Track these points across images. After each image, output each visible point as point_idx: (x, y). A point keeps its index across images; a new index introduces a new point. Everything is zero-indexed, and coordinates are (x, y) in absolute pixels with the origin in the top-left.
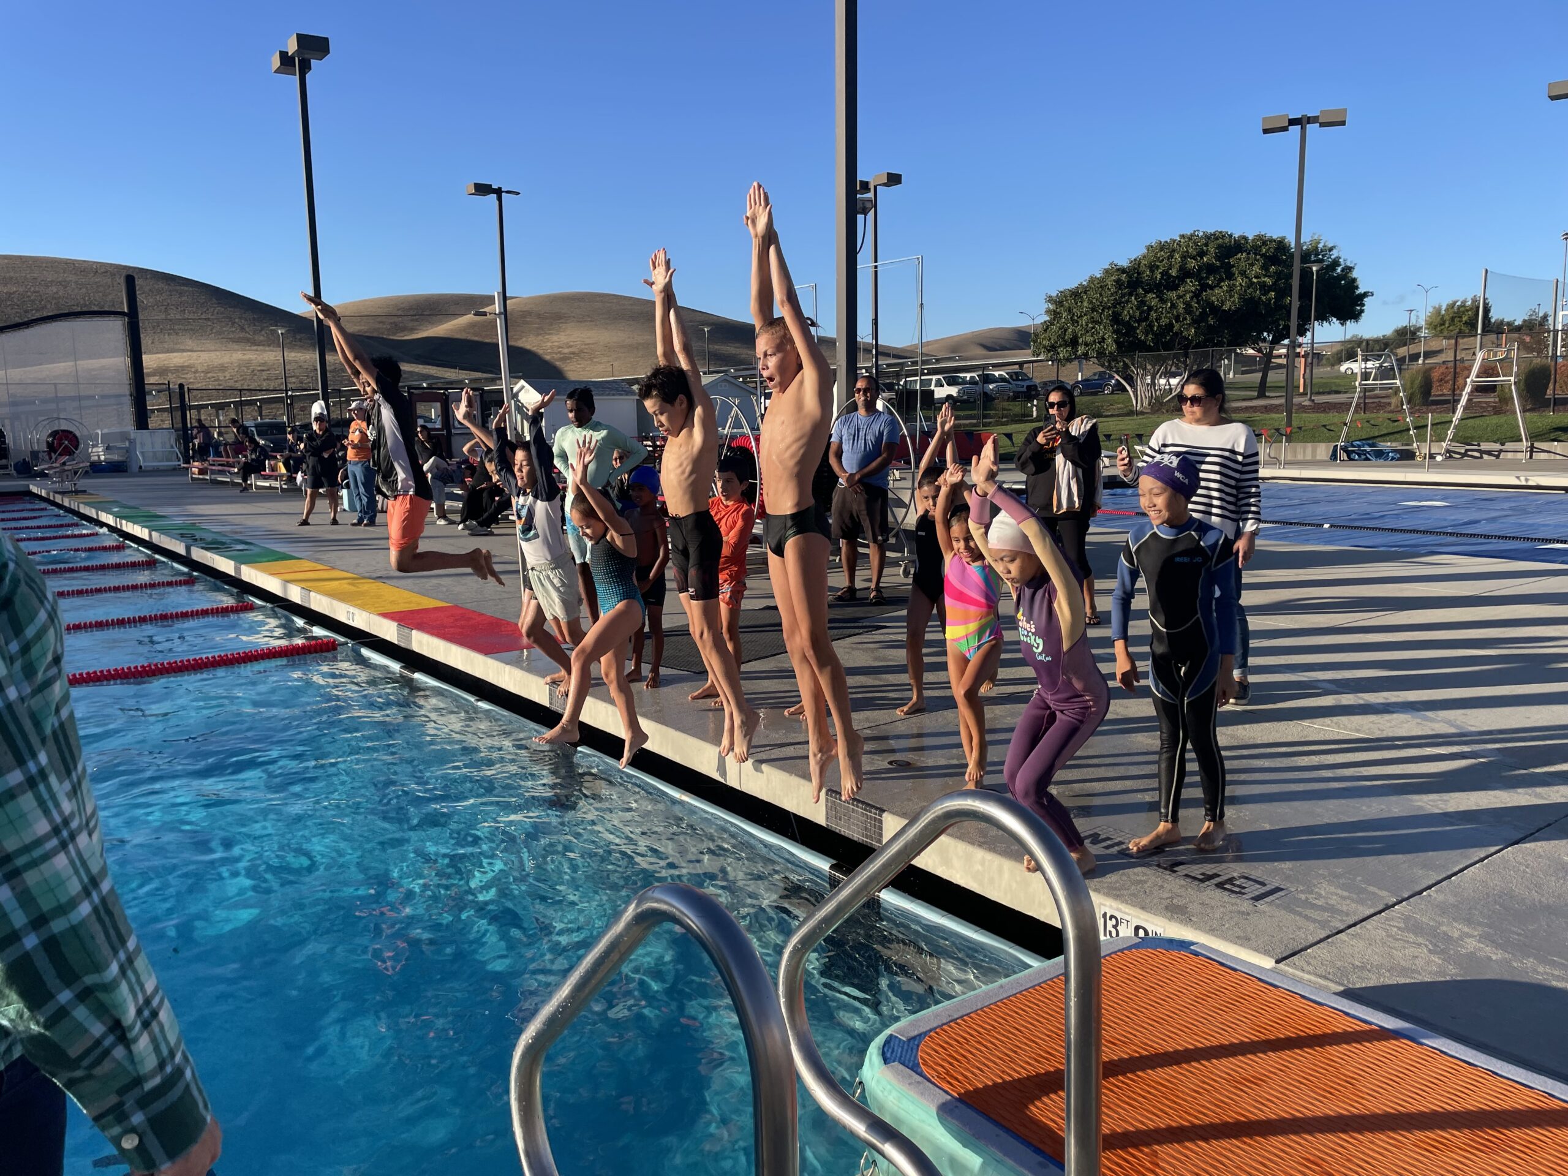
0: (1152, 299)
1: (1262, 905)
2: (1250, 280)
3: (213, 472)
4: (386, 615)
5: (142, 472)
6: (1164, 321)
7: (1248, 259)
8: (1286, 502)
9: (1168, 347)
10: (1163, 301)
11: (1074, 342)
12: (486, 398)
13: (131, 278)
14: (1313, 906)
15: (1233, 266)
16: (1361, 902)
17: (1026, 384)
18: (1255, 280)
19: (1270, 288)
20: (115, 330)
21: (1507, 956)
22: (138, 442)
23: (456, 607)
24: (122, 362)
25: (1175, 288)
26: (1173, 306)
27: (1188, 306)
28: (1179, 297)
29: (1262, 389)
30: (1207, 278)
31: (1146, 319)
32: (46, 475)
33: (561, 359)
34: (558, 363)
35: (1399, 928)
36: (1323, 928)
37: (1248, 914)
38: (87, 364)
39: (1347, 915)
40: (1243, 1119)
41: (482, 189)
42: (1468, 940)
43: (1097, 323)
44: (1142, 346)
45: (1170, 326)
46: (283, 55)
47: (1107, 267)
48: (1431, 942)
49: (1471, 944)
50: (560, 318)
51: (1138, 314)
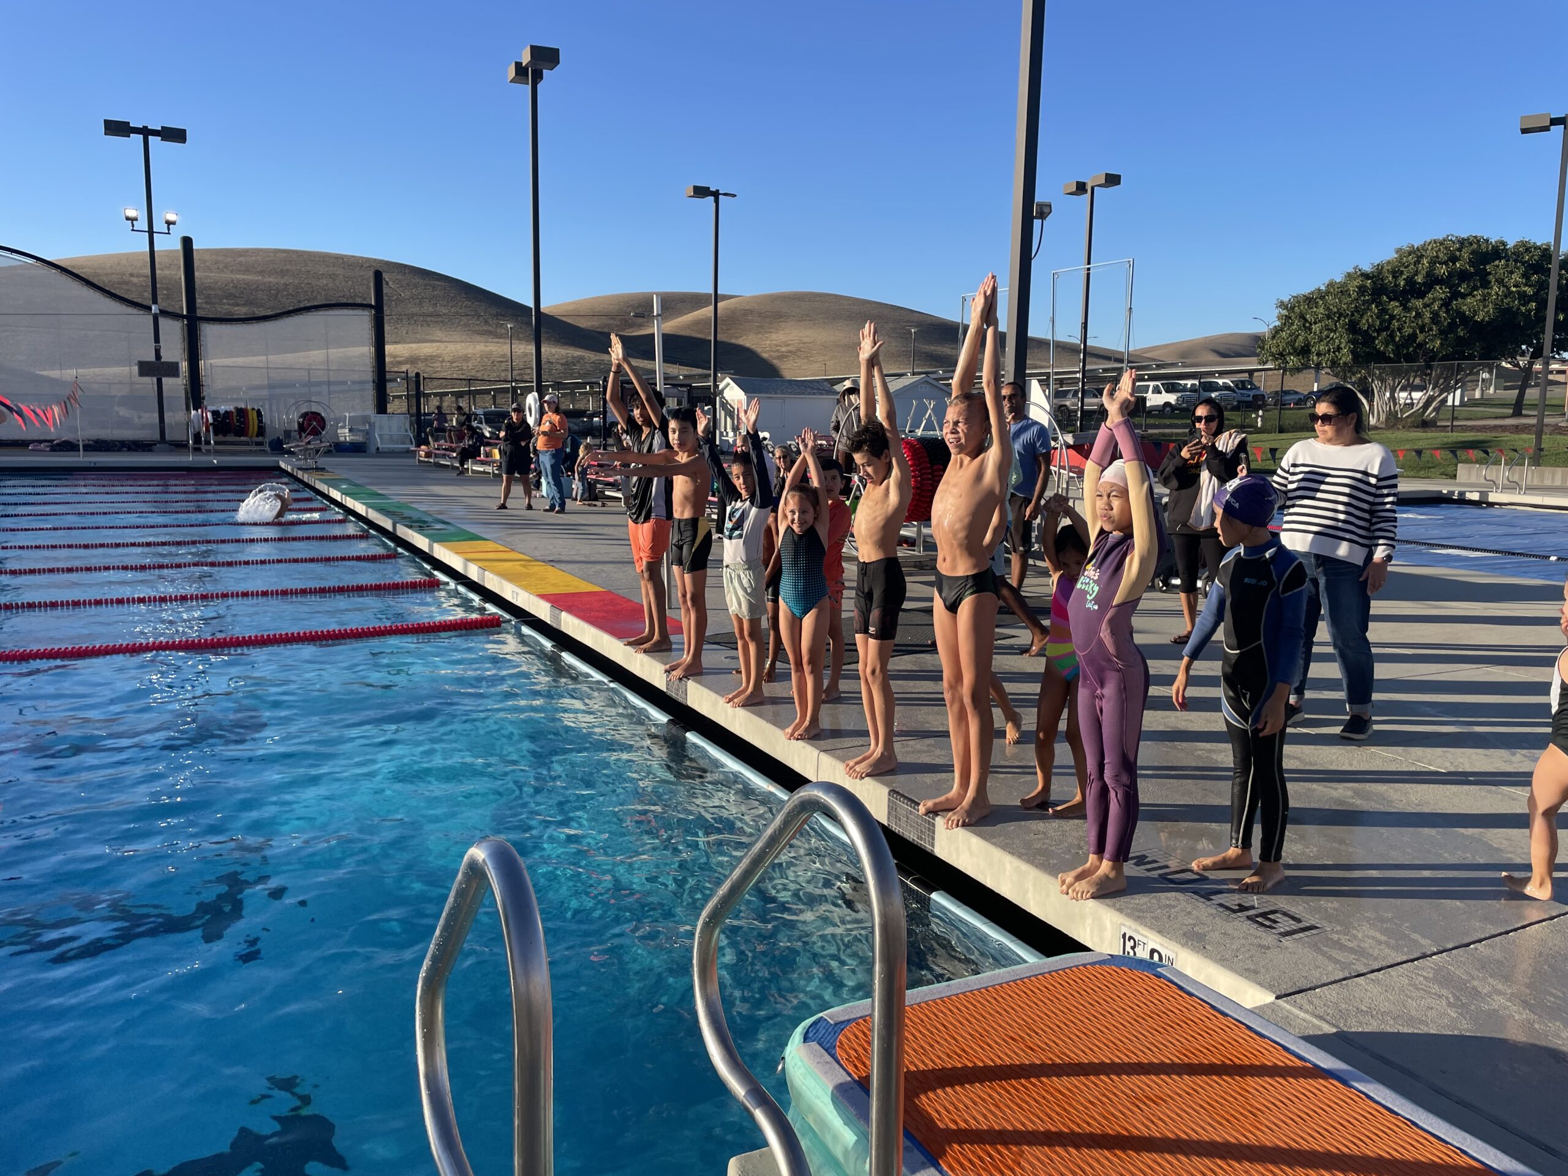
0: (1395, 307)
1: (1287, 942)
2: (1508, 289)
3: (436, 456)
4: (543, 597)
5: (379, 453)
6: (1407, 331)
7: (1507, 266)
8: (1518, 530)
9: (1409, 358)
10: (1406, 309)
11: (1305, 351)
12: (695, 394)
13: (379, 274)
14: (1342, 947)
15: (1490, 273)
16: (1397, 948)
17: (1252, 393)
18: (1514, 289)
19: (1531, 299)
20: (362, 321)
21: (1532, 1016)
22: (377, 425)
23: (609, 592)
24: (367, 351)
25: (1422, 295)
26: (1419, 315)
27: (1435, 316)
28: (1426, 306)
29: (1518, 408)
30: (1459, 285)
31: (1387, 329)
32: (293, 453)
33: (780, 358)
34: (775, 362)
35: (1425, 978)
36: (1343, 970)
37: (1269, 948)
38: (335, 353)
39: (1376, 959)
40: (1125, 1133)
41: (701, 192)
42: (1496, 997)
43: (1331, 330)
44: (1381, 358)
45: (1414, 336)
46: (518, 65)
47: (1351, 270)
48: (1454, 995)
49: (1498, 1002)
50: (781, 317)
51: (1378, 323)
